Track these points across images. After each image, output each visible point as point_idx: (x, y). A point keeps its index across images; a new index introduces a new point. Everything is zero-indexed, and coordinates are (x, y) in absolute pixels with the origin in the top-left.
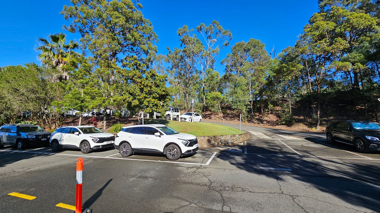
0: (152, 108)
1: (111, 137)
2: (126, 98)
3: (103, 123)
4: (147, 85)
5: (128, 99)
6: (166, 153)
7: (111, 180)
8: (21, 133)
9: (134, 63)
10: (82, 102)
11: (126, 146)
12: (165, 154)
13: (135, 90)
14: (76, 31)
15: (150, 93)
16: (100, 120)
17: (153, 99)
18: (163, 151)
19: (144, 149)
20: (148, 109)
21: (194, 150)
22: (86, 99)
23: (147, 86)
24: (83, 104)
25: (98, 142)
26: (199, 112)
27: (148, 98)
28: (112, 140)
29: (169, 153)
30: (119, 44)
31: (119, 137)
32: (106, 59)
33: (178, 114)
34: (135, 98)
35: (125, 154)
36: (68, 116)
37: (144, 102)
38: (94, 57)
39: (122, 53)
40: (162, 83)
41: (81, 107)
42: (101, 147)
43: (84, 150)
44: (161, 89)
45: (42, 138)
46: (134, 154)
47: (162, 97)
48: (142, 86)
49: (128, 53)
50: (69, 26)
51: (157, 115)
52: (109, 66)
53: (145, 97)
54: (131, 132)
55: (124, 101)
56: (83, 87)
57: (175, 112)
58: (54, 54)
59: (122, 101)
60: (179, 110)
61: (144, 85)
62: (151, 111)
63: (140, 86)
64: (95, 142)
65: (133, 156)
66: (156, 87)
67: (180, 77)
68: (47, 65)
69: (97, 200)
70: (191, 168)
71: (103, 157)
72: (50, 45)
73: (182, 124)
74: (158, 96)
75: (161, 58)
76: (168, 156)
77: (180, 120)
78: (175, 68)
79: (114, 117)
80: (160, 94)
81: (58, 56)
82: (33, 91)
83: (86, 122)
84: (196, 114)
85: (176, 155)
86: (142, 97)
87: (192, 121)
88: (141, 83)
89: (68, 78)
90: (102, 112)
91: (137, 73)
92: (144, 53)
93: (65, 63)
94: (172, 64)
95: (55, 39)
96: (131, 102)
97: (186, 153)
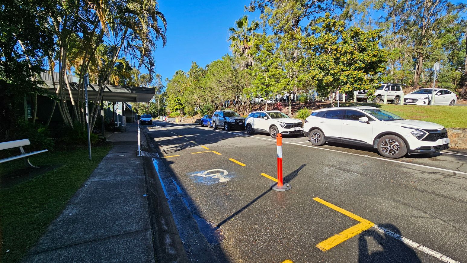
0: (353, 84)
1: (298, 123)
2: (315, 76)
3: (288, 109)
4: (346, 51)
5: (318, 76)
6: (378, 146)
7: (305, 165)
8: (226, 117)
9: (326, 23)
10: (267, 87)
11: (318, 133)
12: (375, 147)
13: (327, 63)
14: (255, 9)
15: (350, 63)
16: (284, 106)
17: (354, 71)
18: (372, 144)
19: (342, 138)
20: (348, 87)
21: (437, 148)
22: (271, 83)
23: (346, 53)
24: (268, 89)
25: (286, 127)
26: (448, 87)
27: (347, 71)
28: (300, 127)
29: (384, 148)
30: (302, 6)
31: (308, 122)
32: (289, 31)
33: (400, 93)
34: (327, 74)
35: (316, 143)
36: (255, 104)
37: (341, 77)
38: (275, 34)
39: (306, 17)
40: (372, 44)
41: (266, 92)
42: (289, 133)
43: (273, 134)
44: (370, 53)
45: (240, 122)
46: (328, 144)
47: (371, 67)
48: (338, 54)
49: (314, 15)
50: (249, 6)
51: (358, 97)
52: (293, 38)
53: (342, 69)
54: (323, 117)
55: (313, 79)
56: (267, 70)
57: (391, 90)
58: (241, 41)
59: (311, 79)
60: (401, 87)
61: (340, 52)
62: (352, 89)
63: (335, 55)
64: (282, 127)
65: (326, 146)
66: (360, 52)
67: (405, 30)
68: (236, 53)
69: (294, 179)
70: (430, 173)
71: (292, 143)
72: (237, 33)
73: (407, 108)
74: (363, 65)
75: (368, 5)
76: (382, 152)
77: (402, 102)
78: (396, 15)
79: (298, 102)
80: (368, 61)
81: (244, 41)
82: (230, 81)
83: (271, 108)
84: (440, 91)
85: (397, 152)
86: (338, 70)
87: (432, 104)
88: (336, 50)
89: (253, 64)
90: (286, 97)
91: (331, 37)
92: (337, 6)
93: (249, 48)
94: (389, 9)
95: (240, 24)
96: (322, 80)
97: (420, 151)
